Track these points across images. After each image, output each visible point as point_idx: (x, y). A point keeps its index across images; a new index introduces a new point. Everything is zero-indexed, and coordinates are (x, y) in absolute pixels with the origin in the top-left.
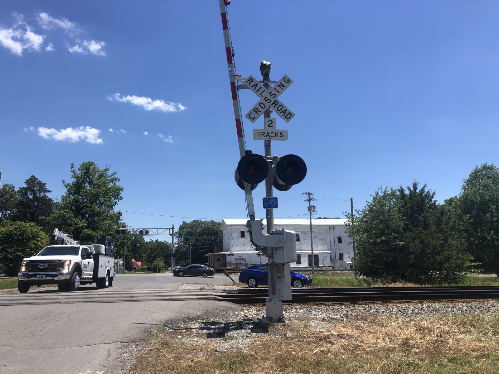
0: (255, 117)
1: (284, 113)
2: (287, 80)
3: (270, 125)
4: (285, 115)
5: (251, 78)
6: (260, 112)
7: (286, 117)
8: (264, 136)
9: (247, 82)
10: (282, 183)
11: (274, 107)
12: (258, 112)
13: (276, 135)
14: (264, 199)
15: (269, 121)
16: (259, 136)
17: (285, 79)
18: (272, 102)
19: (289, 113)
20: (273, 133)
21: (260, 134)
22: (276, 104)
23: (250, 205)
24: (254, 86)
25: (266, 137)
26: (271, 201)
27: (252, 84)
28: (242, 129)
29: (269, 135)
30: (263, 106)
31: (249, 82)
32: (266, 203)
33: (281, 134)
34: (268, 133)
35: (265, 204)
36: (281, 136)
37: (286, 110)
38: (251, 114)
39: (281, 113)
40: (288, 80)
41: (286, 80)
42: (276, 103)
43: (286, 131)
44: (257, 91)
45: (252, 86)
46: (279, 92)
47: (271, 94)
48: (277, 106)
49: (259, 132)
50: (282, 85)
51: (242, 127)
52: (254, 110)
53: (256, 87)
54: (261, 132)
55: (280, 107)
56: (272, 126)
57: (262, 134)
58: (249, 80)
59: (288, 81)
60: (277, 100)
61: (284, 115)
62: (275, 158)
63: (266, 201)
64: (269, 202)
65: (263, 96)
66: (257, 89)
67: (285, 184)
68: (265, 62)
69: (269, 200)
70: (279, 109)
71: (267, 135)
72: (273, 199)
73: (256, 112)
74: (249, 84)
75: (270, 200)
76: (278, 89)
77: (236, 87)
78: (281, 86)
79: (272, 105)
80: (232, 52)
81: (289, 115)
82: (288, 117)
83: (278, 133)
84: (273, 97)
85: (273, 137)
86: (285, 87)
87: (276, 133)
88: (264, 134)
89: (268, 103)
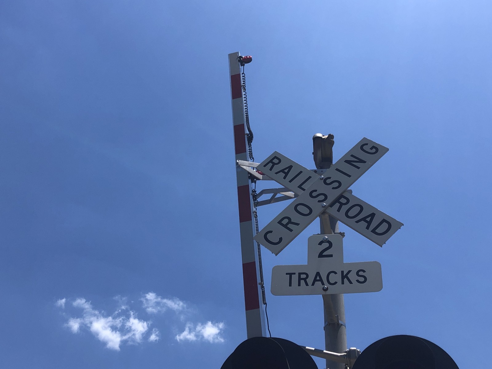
0: (281, 239)
1: (369, 223)
2: (371, 149)
3: (324, 254)
5: (275, 157)
6: (298, 224)
8: (307, 285)
9: (265, 166)
11: (339, 210)
12: (290, 226)
13: (345, 280)
15: (320, 243)
16: (290, 285)
17: (364, 147)
18: (330, 200)
20: (335, 273)
21: (295, 278)
22: (342, 204)
24: (282, 171)
25: (313, 284)
27: (277, 168)
29: (321, 280)
30: (307, 211)
31: (271, 165)
33: (361, 273)
34: (318, 274)
36: (362, 279)
37: (373, 215)
38: (271, 232)
39: (357, 222)
40: (373, 147)
42: (341, 200)
43: (377, 266)
44: (290, 181)
45: (277, 173)
47: (328, 181)
48: (345, 208)
49: (291, 275)
50: (356, 160)
51: (259, 281)
52: (280, 222)
53: (286, 174)
54: (297, 275)
56: (331, 256)
57: (300, 279)
58: (271, 161)
59: (374, 150)
60: (344, 195)
61: (368, 228)
65: (305, 190)
66: (290, 176)
68: (319, 135)
70: (352, 213)
71: (315, 280)
73: (285, 226)
74: (271, 170)
77: (251, 192)
78: (356, 162)
79: (332, 205)
80: (247, 132)
81: (385, 226)
82: (379, 230)
83: (349, 271)
84: (333, 188)
85: (336, 283)
86: (365, 162)
87: (342, 272)
88: (305, 280)
89: (319, 201)
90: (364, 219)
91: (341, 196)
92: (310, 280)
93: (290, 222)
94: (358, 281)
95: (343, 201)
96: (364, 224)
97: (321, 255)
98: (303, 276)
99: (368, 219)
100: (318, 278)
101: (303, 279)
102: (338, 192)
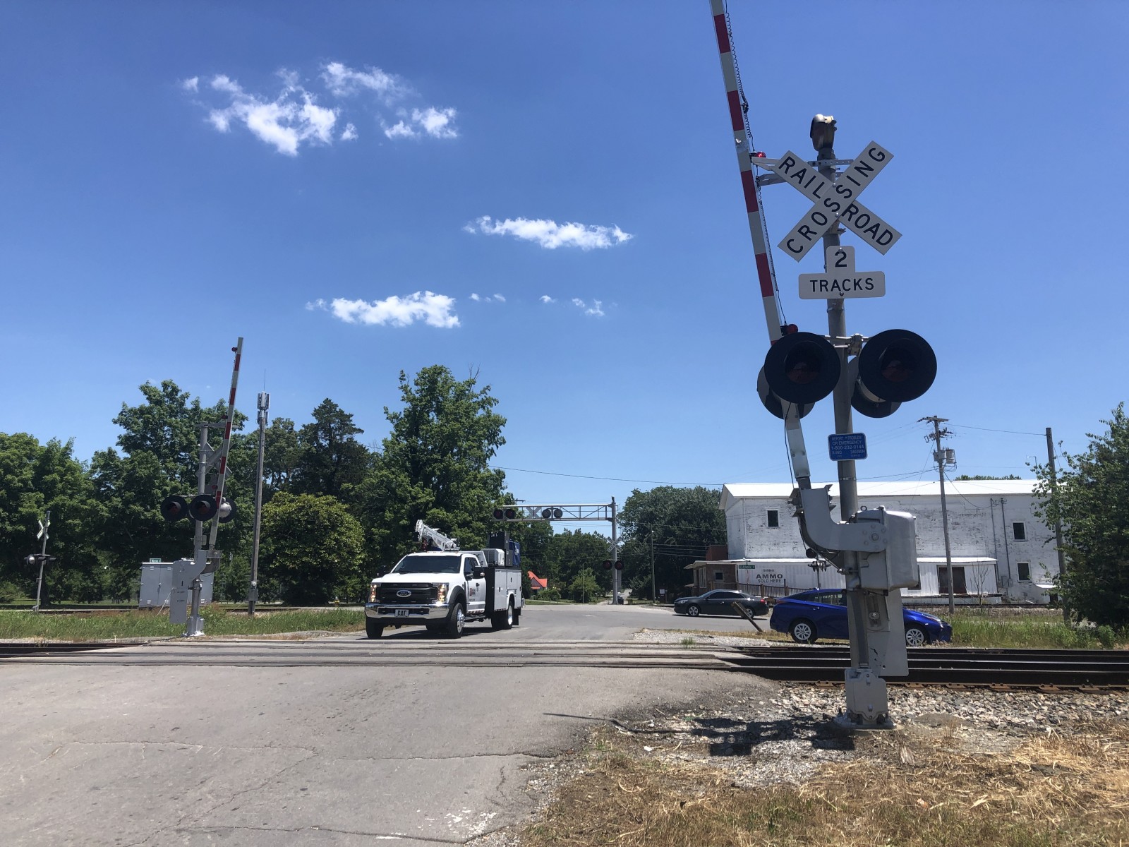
0: (802, 247)
1: (875, 233)
2: (878, 155)
3: (840, 264)
4: (877, 237)
5: (789, 158)
6: (815, 233)
7: (878, 241)
8: (827, 290)
9: (780, 168)
10: (874, 398)
11: (849, 220)
12: (808, 235)
13: (857, 286)
14: (831, 438)
15: (837, 254)
16: (814, 291)
17: (872, 153)
18: (843, 209)
19: (887, 231)
20: (849, 281)
21: (817, 284)
22: (852, 214)
23: (797, 452)
24: (797, 174)
25: (832, 290)
26: (848, 442)
27: (792, 171)
28: (772, 276)
29: (838, 287)
30: (822, 221)
31: (785, 166)
32: (836, 448)
33: (869, 281)
34: (835, 281)
35: (835, 450)
36: (870, 286)
37: (878, 226)
38: (793, 240)
39: (865, 232)
40: (880, 153)
41: (874, 153)
42: (852, 210)
43: (881, 275)
44: (805, 187)
45: (792, 177)
46: (859, 185)
47: (840, 189)
48: (855, 217)
49: (814, 282)
50: (864, 167)
51: (771, 272)
52: (800, 231)
53: (801, 178)
54: (819, 282)
55: (864, 219)
56: (845, 266)
57: (821, 286)
58: (785, 163)
59: (881, 157)
60: (854, 204)
61: (873, 238)
62: (856, 339)
63: (836, 443)
64: (843, 446)
65: (819, 197)
66: (805, 180)
67: (882, 400)
68: (821, 117)
69: (844, 440)
70: (860, 223)
71: (833, 287)
72: (855, 438)
73: (805, 235)
74: (786, 172)
75: (847, 440)
76: (857, 176)
77: (755, 180)
78: (864, 169)
79: (843, 215)
80: (742, 102)
81: (887, 236)
82: (883, 240)
83: (860, 280)
84: (845, 197)
85: (849, 289)
86: (872, 170)
87: (855, 280)
88: (825, 286)
89: (833, 211)
90: (870, 229)
91: (852, 205)
92: (829, 287)
93: (808, 231)
94: (866, 288)
95: (853, 210)
96: (870, 234)
97: (837, 265)
98: (824, 283)
99: (874, 229)
100: (836, 285)
101: (824, 286)
102: (849, 201)
